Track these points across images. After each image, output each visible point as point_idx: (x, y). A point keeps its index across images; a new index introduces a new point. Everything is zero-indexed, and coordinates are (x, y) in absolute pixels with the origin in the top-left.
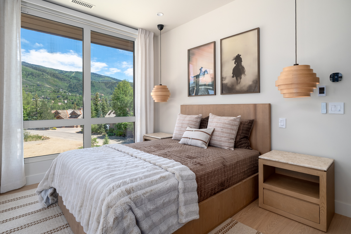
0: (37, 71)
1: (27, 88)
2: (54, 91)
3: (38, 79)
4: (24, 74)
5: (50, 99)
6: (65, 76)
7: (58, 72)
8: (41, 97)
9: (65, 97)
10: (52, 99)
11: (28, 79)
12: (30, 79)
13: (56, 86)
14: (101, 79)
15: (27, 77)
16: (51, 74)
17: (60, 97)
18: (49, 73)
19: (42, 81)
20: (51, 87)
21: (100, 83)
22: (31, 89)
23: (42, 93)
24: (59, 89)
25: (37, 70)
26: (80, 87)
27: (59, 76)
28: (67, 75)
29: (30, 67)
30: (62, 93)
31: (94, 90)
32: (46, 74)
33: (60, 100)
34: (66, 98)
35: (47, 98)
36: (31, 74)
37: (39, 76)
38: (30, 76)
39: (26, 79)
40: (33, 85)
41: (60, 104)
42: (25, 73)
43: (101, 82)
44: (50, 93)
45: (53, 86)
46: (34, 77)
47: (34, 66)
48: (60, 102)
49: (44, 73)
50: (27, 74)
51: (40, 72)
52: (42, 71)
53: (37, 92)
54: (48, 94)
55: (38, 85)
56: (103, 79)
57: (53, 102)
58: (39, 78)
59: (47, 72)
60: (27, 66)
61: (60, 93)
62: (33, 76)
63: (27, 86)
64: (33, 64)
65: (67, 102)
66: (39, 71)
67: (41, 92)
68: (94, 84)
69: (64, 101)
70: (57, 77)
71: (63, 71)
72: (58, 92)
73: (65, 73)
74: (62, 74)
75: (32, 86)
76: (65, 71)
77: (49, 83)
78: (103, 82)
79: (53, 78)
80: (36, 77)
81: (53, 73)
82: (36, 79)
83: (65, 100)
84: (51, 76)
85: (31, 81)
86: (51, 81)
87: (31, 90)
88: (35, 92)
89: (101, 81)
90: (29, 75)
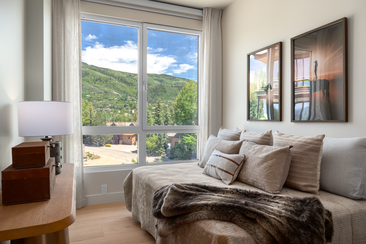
0: (105, 76)
1: (95, 95)
2: (121, 99)
3: (106, 85)
4: (92, 79)
5: (117, 108)
6: (134, 80)
7: (126, 76)
8: (108, 106)
9: (133, 105)
10: (119, 109)
11: (96, 85)
12: (98, 85)
13: (124, 93)
14: (174, 82)
15: (95, 83)
16: (118, 78)
17: (128, 106)
18: (117, 78)
19: (110, 87)
20: (118, 94)
21: (172, 87)
22: (99, 96)
23: (109, 102)
24: (127, 96)
25: (105, 74)
26: (149, 94)
27: (127, 80)
28: (135, 79)
29: (98, 71)
30: (129, 101)
31: (166, 96)
32: (114, 79)
33: (127, 109)
34: (134, 108)
35: (114, 108)
36: (99, 79)
37: (107, 82)
38: (98, 82)
39: (94, 85)
40: (101, 92)
41: (126, 114)
42: (94, 79)
43: (174, 86)
44: (117, 101)
45: (120, 93)
46: (102, 83)
47: (102, 70)
48: (126, 112)
49: (112, 78)
50: (95, 79)
51: (108, 76)
52: (109, 75)
53: (104, 101)
54: (115, 102)
55: (105, 92)
56: (177, 81)
57: (119, 112)
58: (107, 83)
59: (115, 75)
60: (95, 70)
61: (128, 101)
62: (101, 81)
63: (95, 94)
64: (101, 68)
65: (135, 112)
66: (106, 75)
67: (108, 100)
68: (165, 89)
69: (131, 111)
70: (125, 82)
71: (131, 74)
72: (126, 99)
73: (134, 76)
74: (131, 78)
75: (99, 93)
76: (134, 74)
77: (117, 90)
78: (176, 85)
79: (120, 83)
80: (103, 82)
81: (121, 77)
82: (104, 84)
83: (133, 109)
84: (118, 80)
85: (99, 87)
86: (119, 87)
87: (99, 98)
88: (102, 100)
89: (175, 84)
90: (97, 80)
